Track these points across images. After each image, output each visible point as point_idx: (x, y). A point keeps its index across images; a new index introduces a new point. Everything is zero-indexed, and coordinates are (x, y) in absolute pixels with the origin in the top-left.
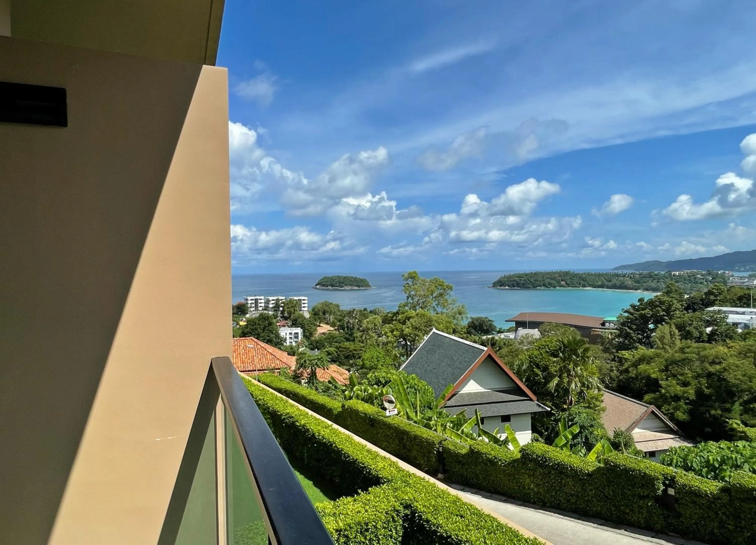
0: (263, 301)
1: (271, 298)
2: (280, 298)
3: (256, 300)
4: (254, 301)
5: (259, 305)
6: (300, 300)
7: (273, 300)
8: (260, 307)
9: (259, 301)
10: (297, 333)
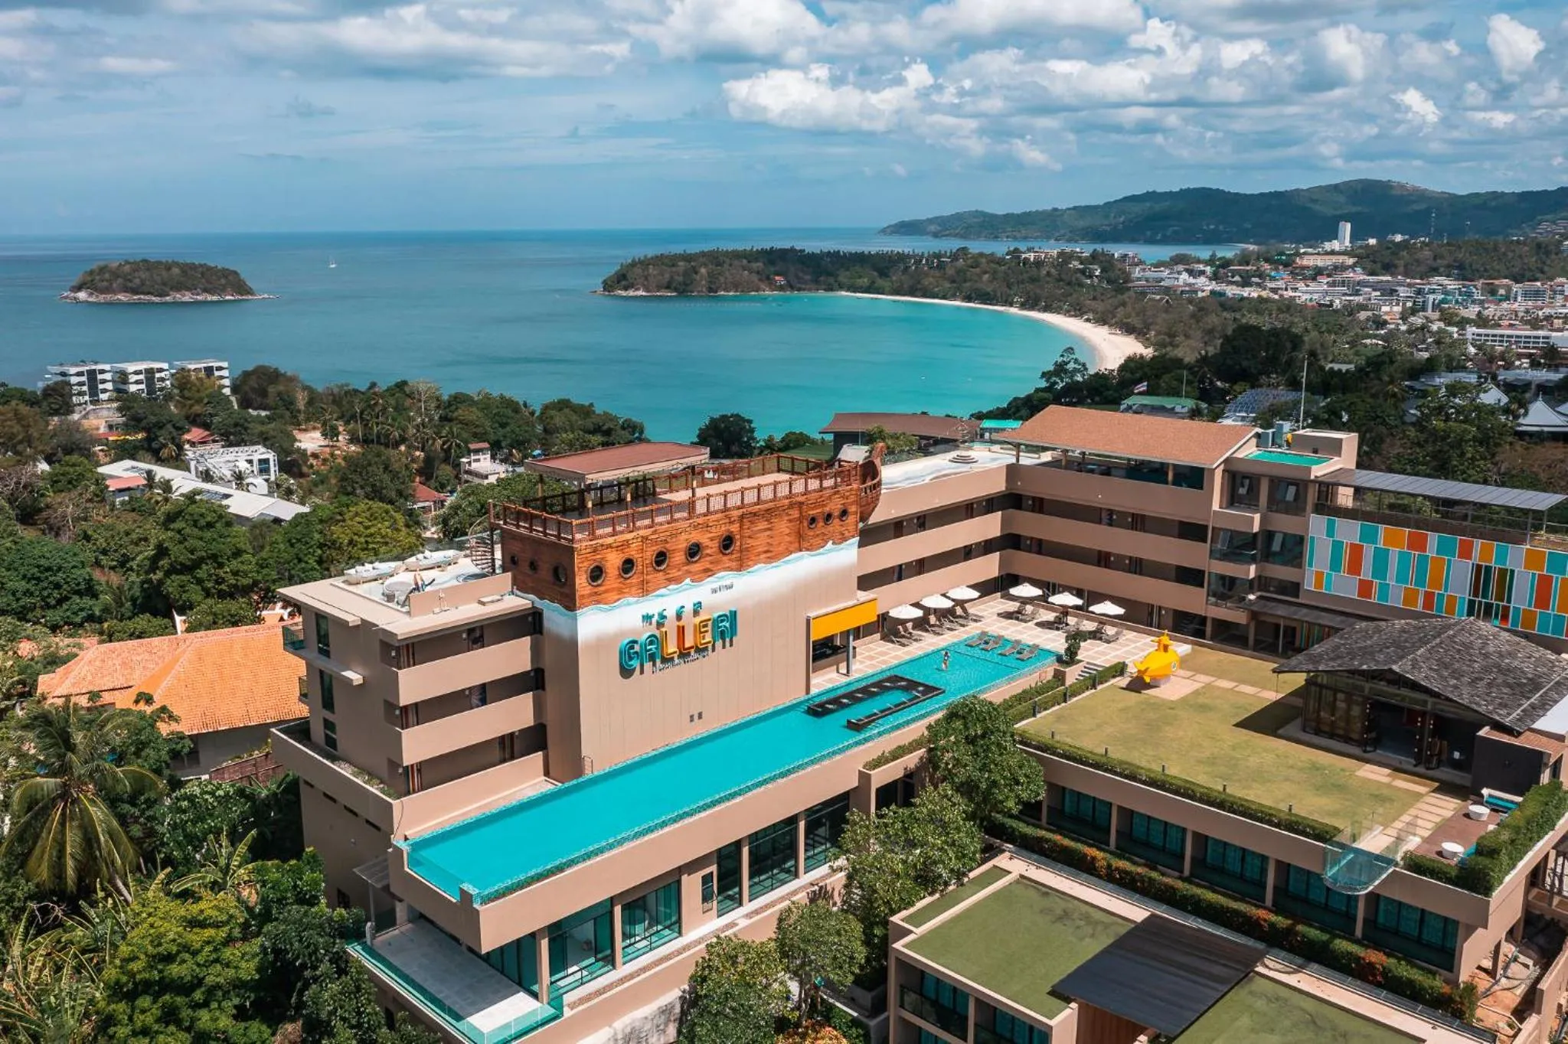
0: (108, 376)
1: (131, 368)
2: (156, 365)
3: (92, 374)
4: (84, 379)
5: (101, 386)
6: (209, 371)
7: (137, 373)
8: (104, 391)
9: (100, 377)
10: (266, 461)
